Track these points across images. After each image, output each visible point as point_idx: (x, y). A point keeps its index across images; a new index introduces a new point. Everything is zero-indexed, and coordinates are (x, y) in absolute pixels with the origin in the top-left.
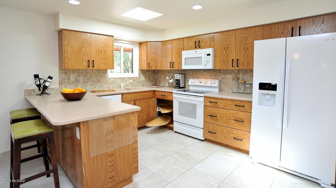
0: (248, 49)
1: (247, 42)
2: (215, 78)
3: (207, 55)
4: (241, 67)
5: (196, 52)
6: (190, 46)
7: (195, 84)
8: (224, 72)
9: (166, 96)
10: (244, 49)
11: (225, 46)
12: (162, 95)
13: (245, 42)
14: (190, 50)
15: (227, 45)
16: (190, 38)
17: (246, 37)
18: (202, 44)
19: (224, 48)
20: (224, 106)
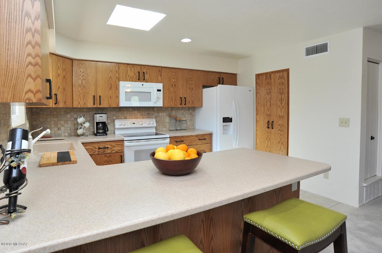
0: (192, 89)
1: (192, 82)
2: (148, 117)
3: (157, 91)
4: (188, 105)
5: (143, 85)
6: (129, 76)
7: (126, 126)
8: (157, 110)
9: (108, 148)
10: (189, 89)
11: (172, 83)
12: (99, 148)
13: (190, 82)
14: (130, 81)
15: (175, 83)
16: (130, 65)
17: (191, 78)
18: (147, 76)
19: (172, 85)
20: (190, 142)
